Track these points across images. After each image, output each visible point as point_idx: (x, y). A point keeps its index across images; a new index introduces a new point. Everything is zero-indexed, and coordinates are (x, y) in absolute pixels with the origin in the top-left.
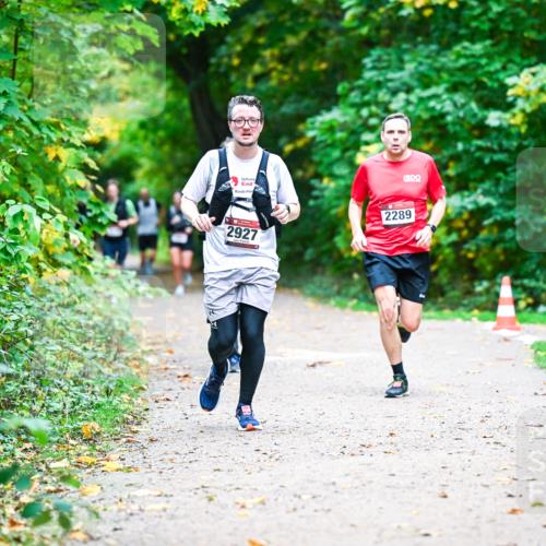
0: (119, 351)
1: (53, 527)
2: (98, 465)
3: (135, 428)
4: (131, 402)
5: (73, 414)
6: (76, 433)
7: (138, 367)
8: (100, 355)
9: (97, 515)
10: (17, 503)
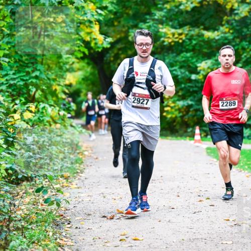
0: (76, 150)
1: (54, 206)
2: (69, 187)
3: (80, 175)
4: (79, 167)
5: (61, 170)
6: (62, 176)
7: (82, 155)
8: (70, 151)
9: (68, 202)
10: (43, 199)
